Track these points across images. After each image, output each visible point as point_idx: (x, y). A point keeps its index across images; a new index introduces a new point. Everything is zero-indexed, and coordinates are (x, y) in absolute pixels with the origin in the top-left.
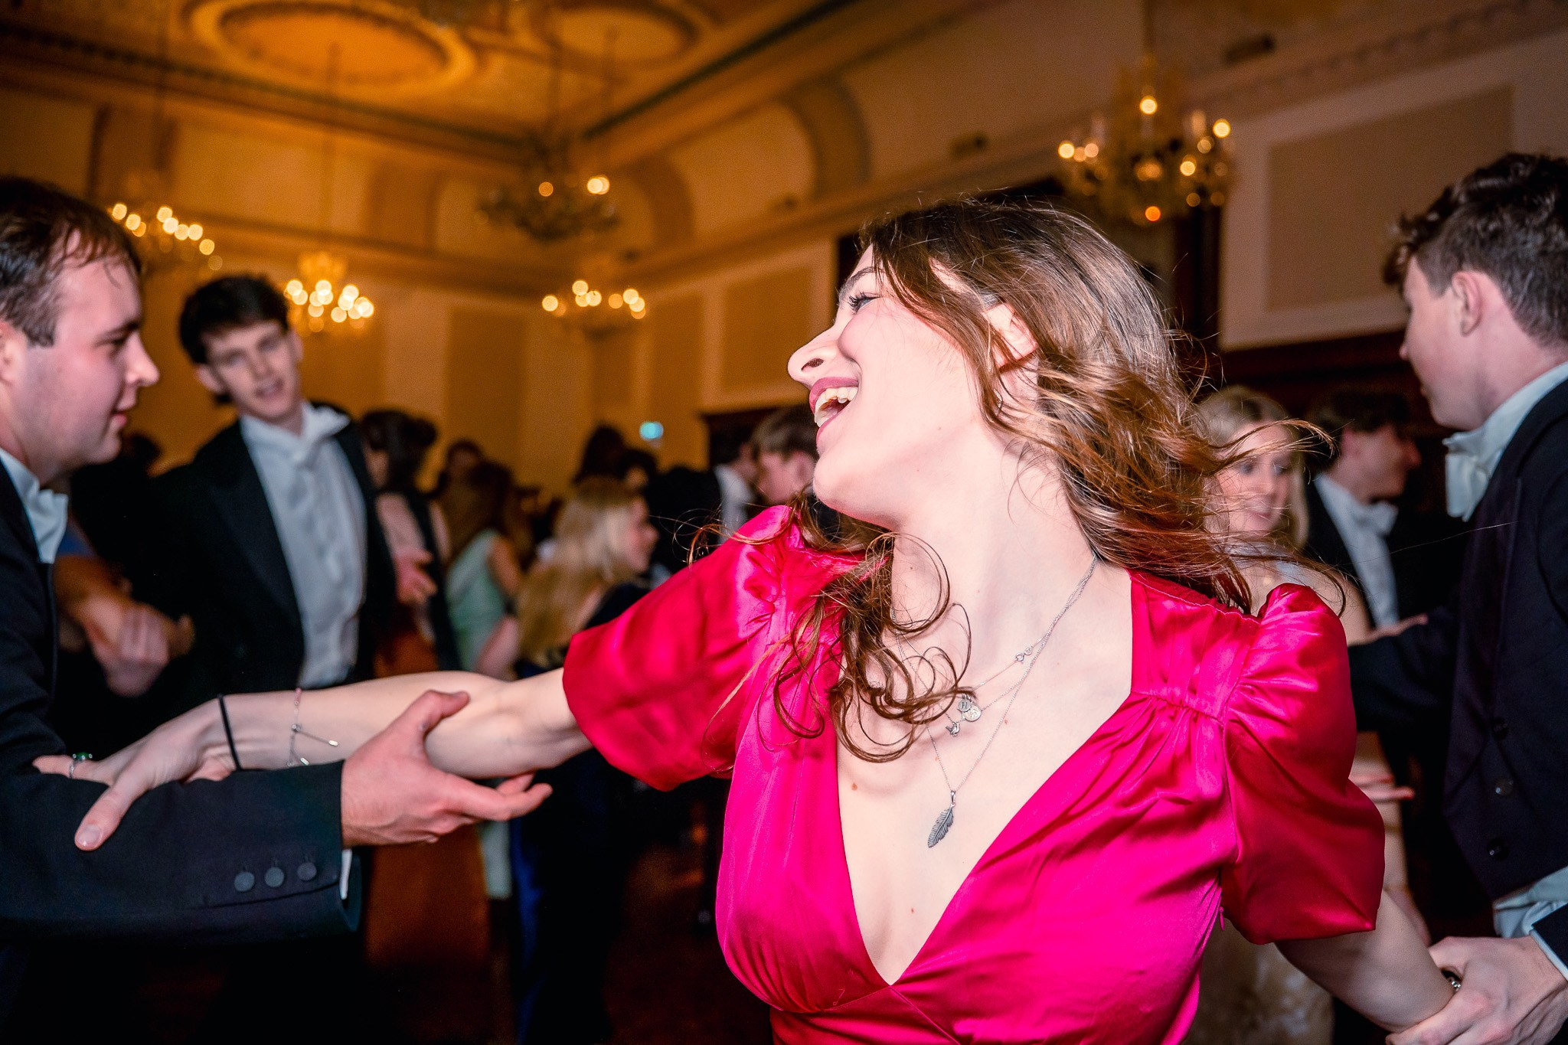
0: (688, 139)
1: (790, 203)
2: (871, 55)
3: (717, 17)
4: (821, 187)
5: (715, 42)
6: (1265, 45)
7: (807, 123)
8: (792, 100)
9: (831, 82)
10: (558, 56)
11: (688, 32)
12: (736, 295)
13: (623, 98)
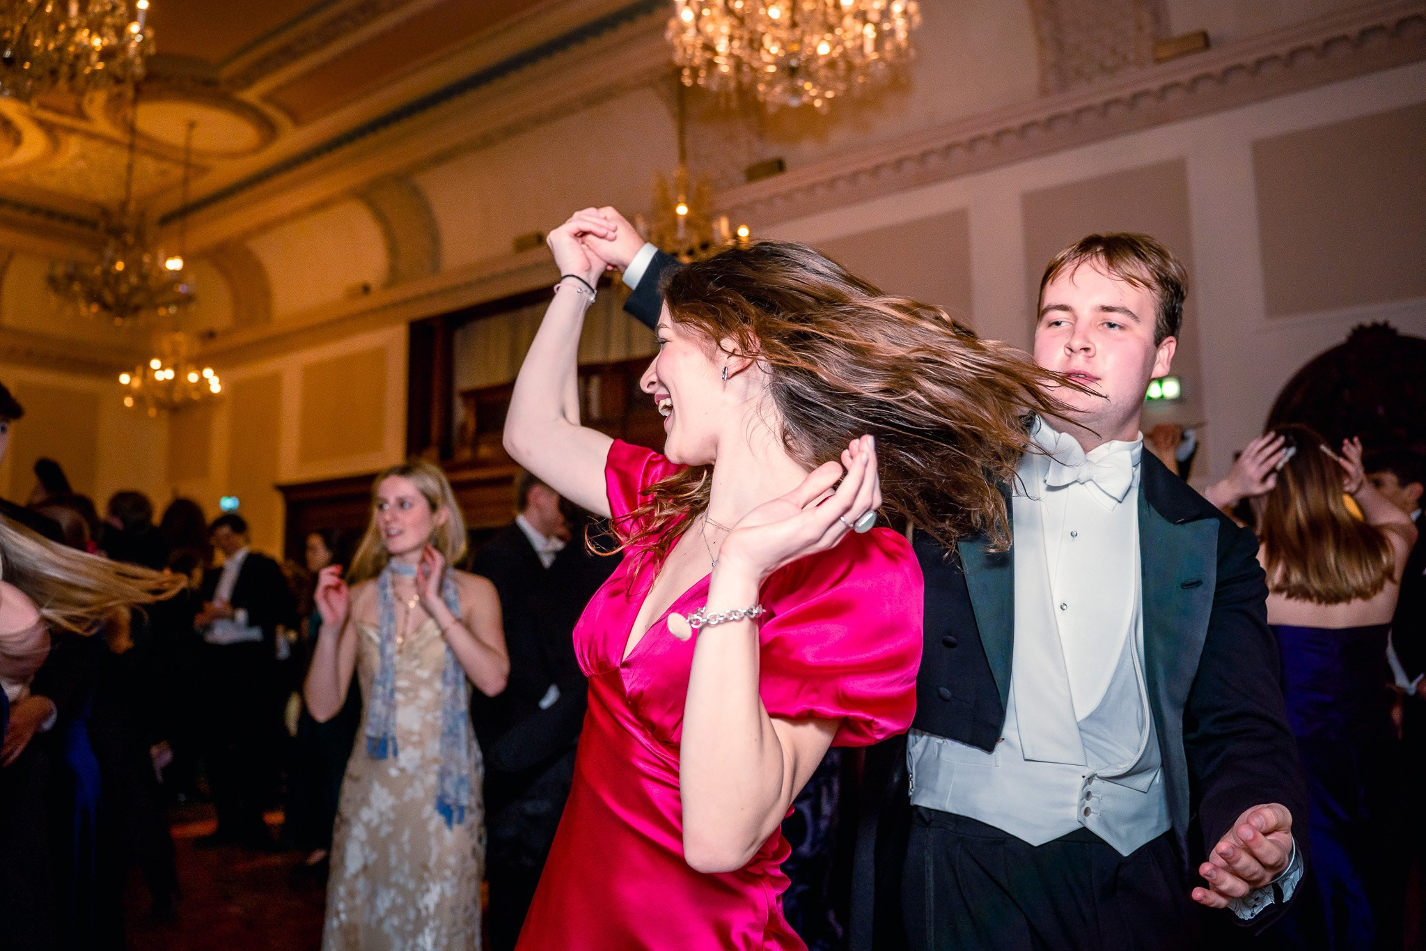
0: (264, 228)
1: (366, 289)
2: (440, 159)
3: (297, 119)
4: (394, 277)
5: (293, 139)
6: (779, 166)
7: (381, 217)
8: (366, 195)
9: (403, 180)
10: (134, 141)
11: (269, 130)
12: (310, 372)
13: (202, 186)
